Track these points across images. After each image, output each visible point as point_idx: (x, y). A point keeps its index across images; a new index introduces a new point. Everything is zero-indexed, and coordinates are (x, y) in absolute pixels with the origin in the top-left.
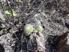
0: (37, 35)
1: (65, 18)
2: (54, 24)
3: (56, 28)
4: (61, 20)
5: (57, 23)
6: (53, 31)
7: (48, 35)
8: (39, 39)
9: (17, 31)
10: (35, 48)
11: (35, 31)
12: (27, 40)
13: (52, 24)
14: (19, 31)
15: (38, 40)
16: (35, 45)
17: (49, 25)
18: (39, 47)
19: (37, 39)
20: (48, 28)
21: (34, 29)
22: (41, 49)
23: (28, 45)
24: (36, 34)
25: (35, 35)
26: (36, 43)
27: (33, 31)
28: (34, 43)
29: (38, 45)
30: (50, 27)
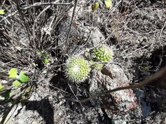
0: (104, 76)
2: (143, 13)
5: (151, 5)
7: (132, 58)
9: (53, 75)
10: (112, 107)
13: (137, 17)
14: (56, 74)
16: (110, 100)
18: (122, 105)
19: (108, 87)
20: (129, 38)
21: (92, 63)
22: (128, 105)
25: (100, 77)
26: (110, 96)
28: (106, 96)
29: (117, 100)
30: (131, 30)
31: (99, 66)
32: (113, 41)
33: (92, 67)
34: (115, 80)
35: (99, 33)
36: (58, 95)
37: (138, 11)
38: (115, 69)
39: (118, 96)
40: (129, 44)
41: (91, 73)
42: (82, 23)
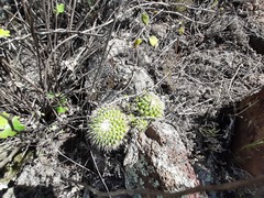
0: (150, 141)
1: (241, 11)
2: (205, 57)
4: (228, 29)
5: (217, 46)
6: (207, 91)
8: (165, 156)
9: (68, 135)
13: (197, 61)
14: (74, 135)
15: (162, 162)
16: (157, 183)
17: (186, 70)
19: (154, 160)
20: (186, 87)
21: (132, 118)
23: (127, 183)
25: (144, 143)
27: (127, 130)
28: (150, 176)
29: (168, 183)
30: (191, 77)
31: (143, 124)
32: (165, 89)
33: (132, 125)
34: (165, 148)
35: (146, 75)
36: (72, 174)
37: (198, 53)
38: (166, 131)
39: (169, 177)
40: (187, 95)
41: (129, 134)
42: (123, 60)
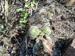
0: (43, 39)
3: (70, 29)
5: (74, 21)
7: (57, 38)
9: (16, 34)
10: (42, 50)
11: (41, 34)
12: (32, 45)
17: (62, 25)
18: (45, 49)
23: (33, 49)
24: (42, 37)
26: (42, 46)
27: (39, 34)
28: (41, 46)
39: (45, 46)
42: (44, 16)
